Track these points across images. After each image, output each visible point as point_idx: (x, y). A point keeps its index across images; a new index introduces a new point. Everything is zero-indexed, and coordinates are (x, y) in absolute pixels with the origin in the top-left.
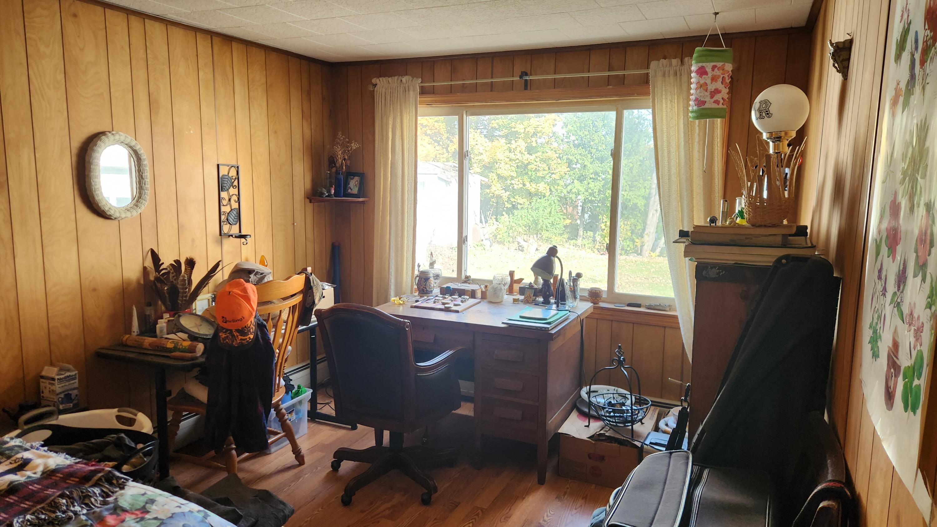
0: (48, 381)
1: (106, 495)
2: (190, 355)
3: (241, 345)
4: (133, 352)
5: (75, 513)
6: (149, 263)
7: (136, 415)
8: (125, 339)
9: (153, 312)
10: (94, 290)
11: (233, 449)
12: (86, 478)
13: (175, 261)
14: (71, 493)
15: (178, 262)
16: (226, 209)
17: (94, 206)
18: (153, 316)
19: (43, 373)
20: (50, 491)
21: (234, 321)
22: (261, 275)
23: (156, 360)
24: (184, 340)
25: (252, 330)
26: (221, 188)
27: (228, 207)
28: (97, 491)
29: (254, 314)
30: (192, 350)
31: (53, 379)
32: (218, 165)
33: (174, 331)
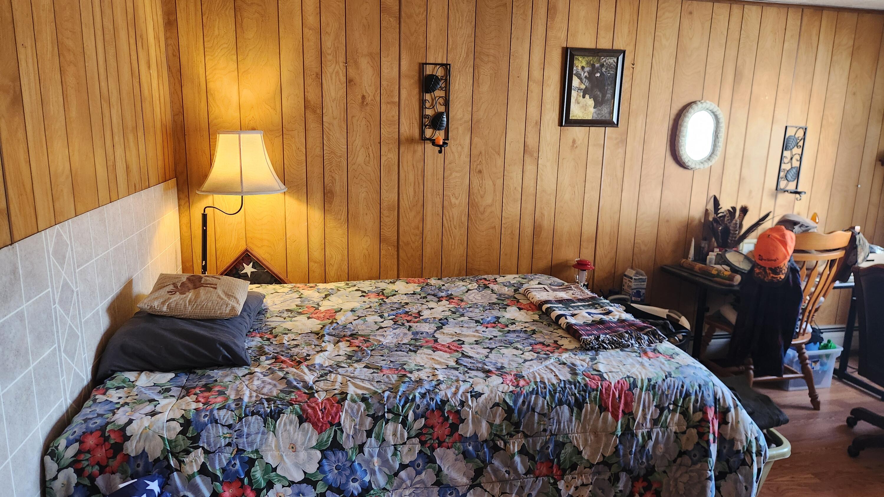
0: (628, 279)
1: (650, 342)
2: (728, 282)
3: (772, 282)
4: (686, 272)
5: (632, 344)
6: (711, 207)
7: (680, 318)
8: (682, 262)
9: (707, 246)
10: (668, 221)
11: (751, 369)
12: (641, 329)
13: (732, 208)
14: (632, 333)
15: (734, 209)
16: (786, 167)
17: (678, 158)
18: (706, 249)
19: (626, 273)
20: (620, 329)
21: (769, 260)
22: (806, 228)
23: (701, 280)
24: (726, 270)
25: (783, 272)
26: (785, 147)
27: (789, 165)
28: (646, 337)
29: (788, 258)
30: (731, 278)
31: (631, 278)
32: (786, 127)
33: (720, 262)
